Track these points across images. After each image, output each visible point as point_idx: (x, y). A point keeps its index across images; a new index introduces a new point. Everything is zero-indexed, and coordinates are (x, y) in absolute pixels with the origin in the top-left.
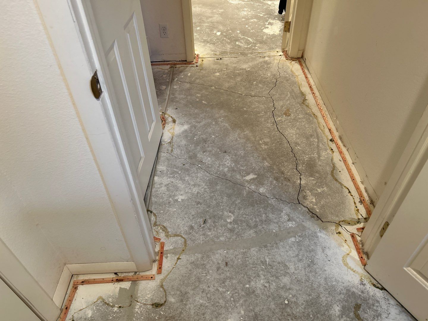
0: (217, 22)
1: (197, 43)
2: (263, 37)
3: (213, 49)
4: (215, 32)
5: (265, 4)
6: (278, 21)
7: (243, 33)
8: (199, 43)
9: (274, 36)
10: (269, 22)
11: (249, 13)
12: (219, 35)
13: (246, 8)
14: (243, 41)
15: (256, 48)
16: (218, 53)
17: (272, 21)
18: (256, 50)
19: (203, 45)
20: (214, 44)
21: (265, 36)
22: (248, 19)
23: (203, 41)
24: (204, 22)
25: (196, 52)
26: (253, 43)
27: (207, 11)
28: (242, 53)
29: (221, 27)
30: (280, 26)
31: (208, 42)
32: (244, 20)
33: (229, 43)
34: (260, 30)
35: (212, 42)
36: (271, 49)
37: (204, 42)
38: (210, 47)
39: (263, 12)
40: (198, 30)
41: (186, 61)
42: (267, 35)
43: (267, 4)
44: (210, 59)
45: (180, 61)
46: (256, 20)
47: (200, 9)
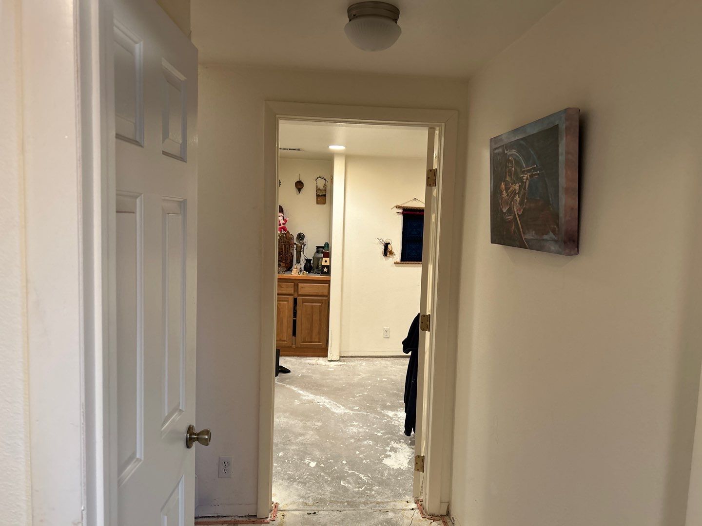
0: (312, 444)
1: (277, 482)
2: (383, 473)
3: (303, 493)
4: (307, 461)
5: (384, 415)
6: (405, 446)
7: (352, 464)
8: (281, 482)
9: (400, 472)
10: (390, 446)
11: (361, 430)
12: (314, 468)
13: (356, 421)
14: (351, 481)
15: (373, 493)
16: (310, 502)
17: (395, 445)
18: (373, 496)
19: (286, 484)
20: (304, 483)
21: (387, 472)
22: (359, 440)
23: (286, 477)
24: (291, 444)
25: (274, 500)
26: (368, 484)
27: (297, 424)
28: (350, 502)
29: (317, 453)
30: (408, 454)
31: (295, 480)
32: (353, 441)
33: (329, 483)
34: (378, 460)
35: (302, 480)
36: (397, 496)
37: (288, 479)
38: (297, 489)
39: (382, 429)
40: (281, 457)
41: (256, 516)
42: (389, 469)
43: (388, 416)
44: (297, 513)
45: (245, 516)
46: (371, 442)
47: (285, 420)
